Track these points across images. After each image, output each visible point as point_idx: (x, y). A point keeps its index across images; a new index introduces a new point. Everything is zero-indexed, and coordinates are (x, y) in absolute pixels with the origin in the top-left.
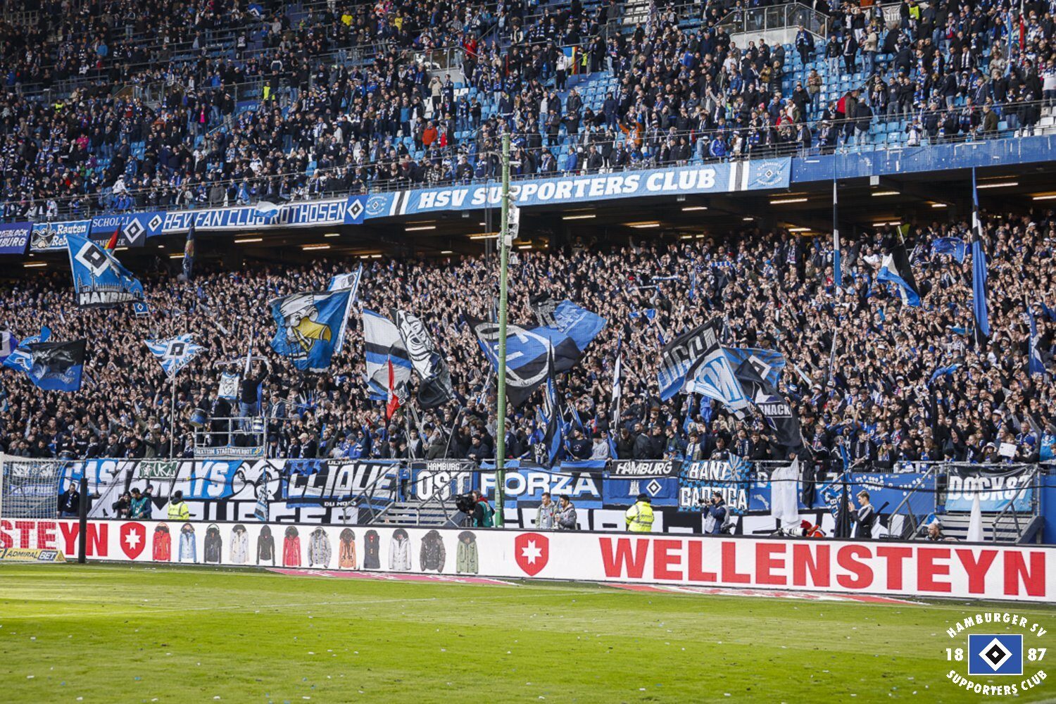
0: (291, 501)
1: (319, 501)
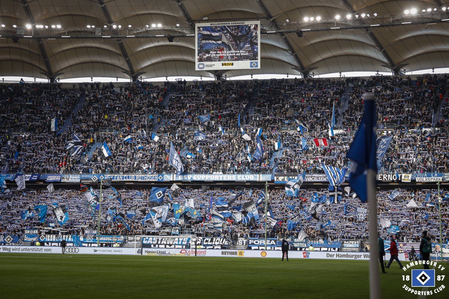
0: (204, 245)
1: (211, 245)
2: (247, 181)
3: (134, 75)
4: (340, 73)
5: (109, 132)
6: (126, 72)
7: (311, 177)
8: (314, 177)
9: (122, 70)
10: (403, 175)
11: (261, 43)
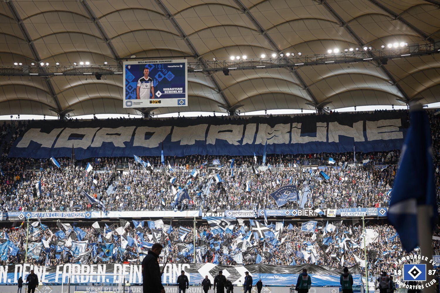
2: (175, 218)
3: (62, 113)
4: (266, 111)
5: (36, 169)
6: (53, 109)
7: (239, 213)
8: (241, 213)
9: (49, 108)
10: (329, 210)
11: (188, 82)
